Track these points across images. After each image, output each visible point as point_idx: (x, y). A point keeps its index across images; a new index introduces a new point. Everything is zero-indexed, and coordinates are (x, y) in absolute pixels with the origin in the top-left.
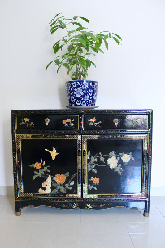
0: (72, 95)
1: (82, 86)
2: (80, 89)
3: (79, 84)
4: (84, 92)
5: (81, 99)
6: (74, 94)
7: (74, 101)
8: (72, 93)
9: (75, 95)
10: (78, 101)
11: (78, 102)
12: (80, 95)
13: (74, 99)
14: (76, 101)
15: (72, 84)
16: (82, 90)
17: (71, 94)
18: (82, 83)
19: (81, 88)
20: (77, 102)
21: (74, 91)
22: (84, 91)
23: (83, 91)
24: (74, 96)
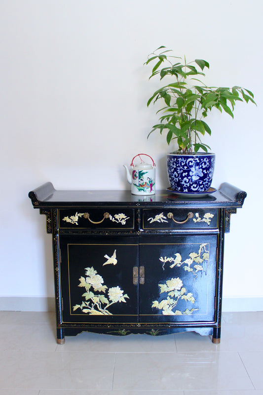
0: (185, 176)
1: (202, 164)
2: (199, 168)
3: (198, 161)
4: (204, 173)
5: (199, 182)
6: (189, 176)
7: (188, 185)
8: (187, 173)
9: (191, 176)
10: (194, 185)
11: (194, 187)
12: (199, 176)
13: (189, 182)
14: (191, 185)
15: (188, 161)
16: (201, 170)
17: (184, 174)
18: (202, 160)
19: (201, 166)
20: (192, 187)
21: (190, 170)
22: (204, 171)
23: (202, 172)
24: (189, 178)
